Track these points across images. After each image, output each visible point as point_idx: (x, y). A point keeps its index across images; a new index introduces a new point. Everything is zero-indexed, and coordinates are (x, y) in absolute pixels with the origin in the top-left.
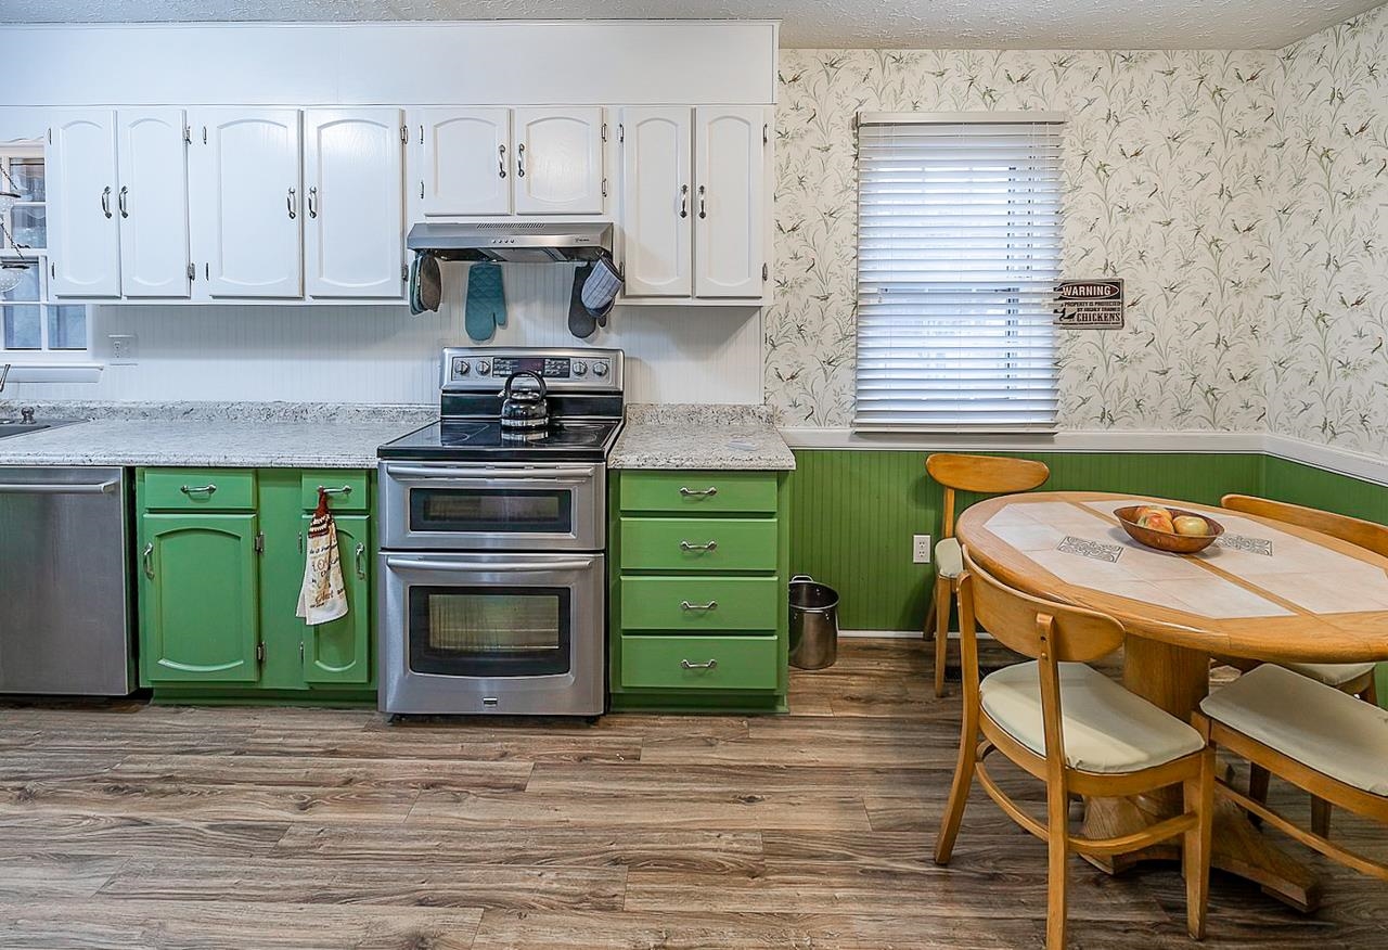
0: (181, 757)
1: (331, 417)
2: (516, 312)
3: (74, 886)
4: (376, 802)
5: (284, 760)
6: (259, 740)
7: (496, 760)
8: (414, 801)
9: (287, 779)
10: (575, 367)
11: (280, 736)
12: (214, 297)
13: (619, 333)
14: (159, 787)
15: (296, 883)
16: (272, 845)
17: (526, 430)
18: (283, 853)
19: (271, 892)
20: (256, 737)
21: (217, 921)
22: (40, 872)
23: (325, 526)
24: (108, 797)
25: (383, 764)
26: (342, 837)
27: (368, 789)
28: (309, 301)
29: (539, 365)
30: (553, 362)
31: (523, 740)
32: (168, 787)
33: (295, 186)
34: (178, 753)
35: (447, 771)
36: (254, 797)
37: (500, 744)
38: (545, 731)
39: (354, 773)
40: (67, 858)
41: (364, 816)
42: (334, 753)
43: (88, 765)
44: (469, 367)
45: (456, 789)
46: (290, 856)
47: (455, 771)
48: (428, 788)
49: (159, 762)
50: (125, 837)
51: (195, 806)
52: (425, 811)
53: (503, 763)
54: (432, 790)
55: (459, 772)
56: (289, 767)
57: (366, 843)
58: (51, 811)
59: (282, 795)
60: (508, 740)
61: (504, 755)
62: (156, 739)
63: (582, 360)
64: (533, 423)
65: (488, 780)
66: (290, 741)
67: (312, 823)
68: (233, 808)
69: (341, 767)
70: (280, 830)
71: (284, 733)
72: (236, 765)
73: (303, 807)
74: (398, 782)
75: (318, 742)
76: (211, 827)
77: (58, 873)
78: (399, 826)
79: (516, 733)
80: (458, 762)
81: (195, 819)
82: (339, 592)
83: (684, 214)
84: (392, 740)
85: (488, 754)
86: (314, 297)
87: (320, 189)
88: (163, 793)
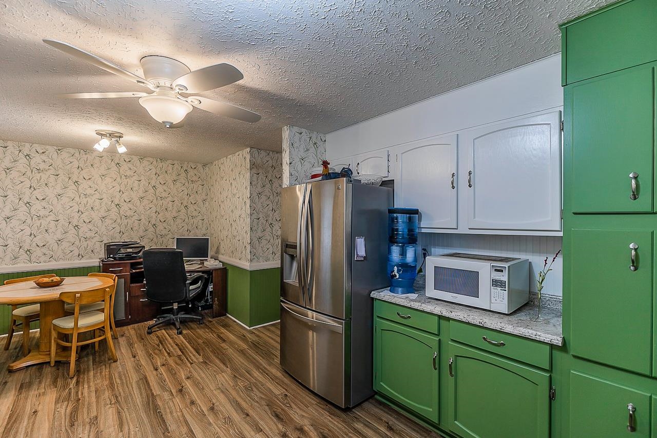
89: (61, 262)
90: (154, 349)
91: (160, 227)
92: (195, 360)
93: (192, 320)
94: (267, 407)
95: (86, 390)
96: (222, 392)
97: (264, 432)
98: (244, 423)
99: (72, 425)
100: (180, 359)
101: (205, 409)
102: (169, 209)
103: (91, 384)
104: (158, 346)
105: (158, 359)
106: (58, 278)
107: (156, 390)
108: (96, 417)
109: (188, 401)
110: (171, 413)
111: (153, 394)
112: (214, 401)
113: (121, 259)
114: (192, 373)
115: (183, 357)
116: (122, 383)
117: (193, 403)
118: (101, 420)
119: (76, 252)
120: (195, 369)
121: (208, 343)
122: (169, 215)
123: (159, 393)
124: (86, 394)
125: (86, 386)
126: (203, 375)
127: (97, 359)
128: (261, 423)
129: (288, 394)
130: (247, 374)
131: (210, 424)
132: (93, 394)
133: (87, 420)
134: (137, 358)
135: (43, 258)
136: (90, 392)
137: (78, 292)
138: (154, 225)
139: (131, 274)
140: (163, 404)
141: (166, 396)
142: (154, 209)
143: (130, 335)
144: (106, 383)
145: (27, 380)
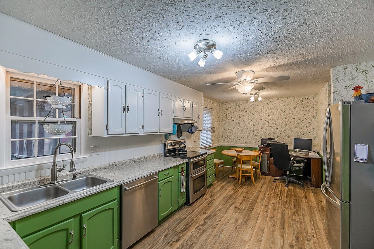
12: (144, 133)
16: (212, 216)
18: (215, 215)
32: (189, 225)
36: (200, 217)
40: (202, 233)
44: (170, 144)
70: (209, 216)
73: (206, 213)
77: (206, 233)
89: (248, 145)
90: (271, 188)
91: (288, 132)
92: (283, 199)
93: (299, 184)
94: (296, 233)
95: (240, 190)
96: (282, 215)
97: (284, 238)
98: (279, 229)
99: (231, 197)
100: (277, 196)
101: (269, 216)
102: (292, 123)
103: (243, 189)
104: (273, 187)
105: (269, 192)
106: (241, 150)
107: (258, 201)
108: (237, 198)
109: (266, 210)
110: (256, 210)
111: (256, 201)
112: (275, 216)
113: (266, 146)
114: (276, 202)
115: (279, 196)
116: (251, 193)
117: (267, 211)
118: (237, 199)
119: (253, 141)
120: (279, 202)
121: (296, 196)
122: (292, 126)
123: (259, 202)
124: (239, 191)
125: (241, 189)
126: (280, 205)
127: (250, 183)
128: (287, 235)
129: (315, 236)
130: (302, 216)
131: (266, 221)
132: (241, 192)
133: (234, 198)
134: (262, 188)
135: (243, 142)
136: (241, 191)
137: (251, 156)
138: (285, 131)
139: (270, 153)
140: (257, 206)
141: (260, 204)
142: (284, 123)
143: (267, 180)
144: (247, 191)
145: (230, 181)
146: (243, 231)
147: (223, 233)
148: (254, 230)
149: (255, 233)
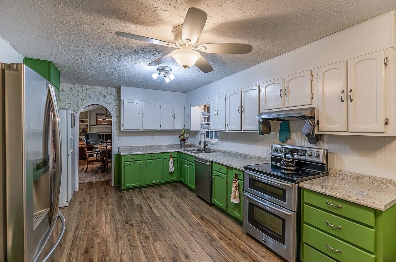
0: (212, 218)
1: (251, 158)
2: (293, 135)
3: (188, 229)
4: (232, 247)
5: (224, 228)
6: (223, 222)
7: (261, 257)
8: (238, 252)
9: (222, 232)
10: (308, 153)
11: (226, 223)
12: (229, 130)
13: (328, 143)
14: (206, 221)
15: (210, 251)
16: (211, 242)
17: (288, 170)
18: (212, 244)
19: (205, 249)
20: (223, 221)
21: (197, 248)
22: (187, 224)
23: (235, 181)
24: (200, 218)
25: (238, 240)
26: (221, 249)
27: (232, 243)
28: (243, 131)
29: (297, 151)
30: (301, 151)
31: (271, 257)
32: (207, 222)
33: (240, 106)
34: (212, 217)
35: (249, 251)
36: (215, 232)
37: (265, 253)
38: (278, 259)
39: (232, 238)
40: (190, 224)
41: (228, 248)
42: (232, 232)
43: (201, 212)
44: (278, 150)
45: (247, 256)
46: (212, 246)
47: (250, 252)
48: (242, 251)
49: (209, 217)
50: (197, 226)
51: (207, 227)
52: (238, 255)
53: (262, 259)
54: (243, 252)
55: (251, 253)
56: (224, 230)
57: (224, 253)
58: (194, 216)
59: (219, 234)
60: (268, 254)
61: (263, 257)
62: (211, 213)
63: (311, 152)
64: (290, 168)
65: (255, 259)
66: (227, 225)
67: (219, 243)
68: (211, 231)
69: (231, 236)
70: (214, 240)
71: (227, 223)
72: (217, 224)
73: (220, 239)
74: (238, 246)
75: (231, 228)
76: (207, 232)
77: (188, 225)
78: (231, 255)
79: (271, 255)
80: (252, 251)
81: (206, 229)
82: (238, 197)
83: (343, 101)
84: (244, 237)
85: (260, 254)
86: (243, 130)
87: (244, 106)
88: (206, 223)
146: (167, 248)
147: (179, 235)
148: (160, 259)
149: (156, 256)
